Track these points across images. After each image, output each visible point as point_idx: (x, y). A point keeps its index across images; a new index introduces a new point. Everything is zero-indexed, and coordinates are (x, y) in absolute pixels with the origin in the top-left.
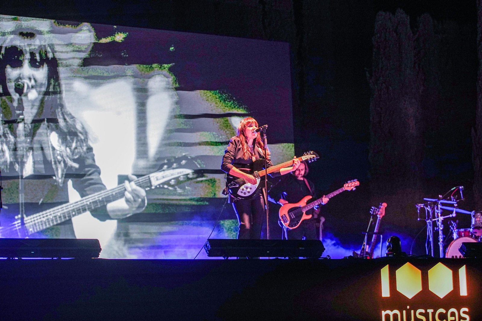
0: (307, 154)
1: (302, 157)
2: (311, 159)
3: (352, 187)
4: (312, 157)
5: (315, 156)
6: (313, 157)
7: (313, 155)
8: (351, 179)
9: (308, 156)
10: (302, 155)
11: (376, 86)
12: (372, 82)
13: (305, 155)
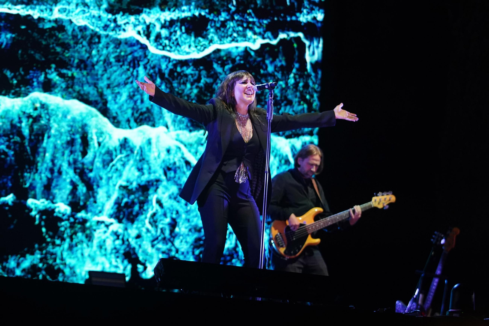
3: (385, 204)
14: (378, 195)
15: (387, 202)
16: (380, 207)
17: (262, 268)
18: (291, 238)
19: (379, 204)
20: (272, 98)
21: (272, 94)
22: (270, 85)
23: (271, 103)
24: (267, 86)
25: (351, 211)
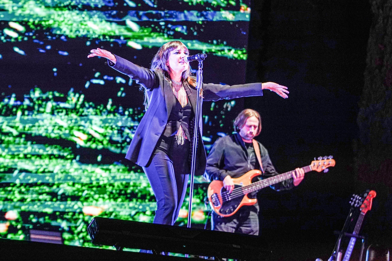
3: (324, 168)
8: (324, 154)
11: (381, 12)
12: (376, 4)
14: (319, 158)
15: (326, 166)
16: (319, 170)
17: (190, 227)
18: (227, 198)
19: (317, 168)
20: (201, 68)
21: (201, 65)
22: (200, 57)
23: (201, 73)
24: (197, 57)
25: (294, 173)
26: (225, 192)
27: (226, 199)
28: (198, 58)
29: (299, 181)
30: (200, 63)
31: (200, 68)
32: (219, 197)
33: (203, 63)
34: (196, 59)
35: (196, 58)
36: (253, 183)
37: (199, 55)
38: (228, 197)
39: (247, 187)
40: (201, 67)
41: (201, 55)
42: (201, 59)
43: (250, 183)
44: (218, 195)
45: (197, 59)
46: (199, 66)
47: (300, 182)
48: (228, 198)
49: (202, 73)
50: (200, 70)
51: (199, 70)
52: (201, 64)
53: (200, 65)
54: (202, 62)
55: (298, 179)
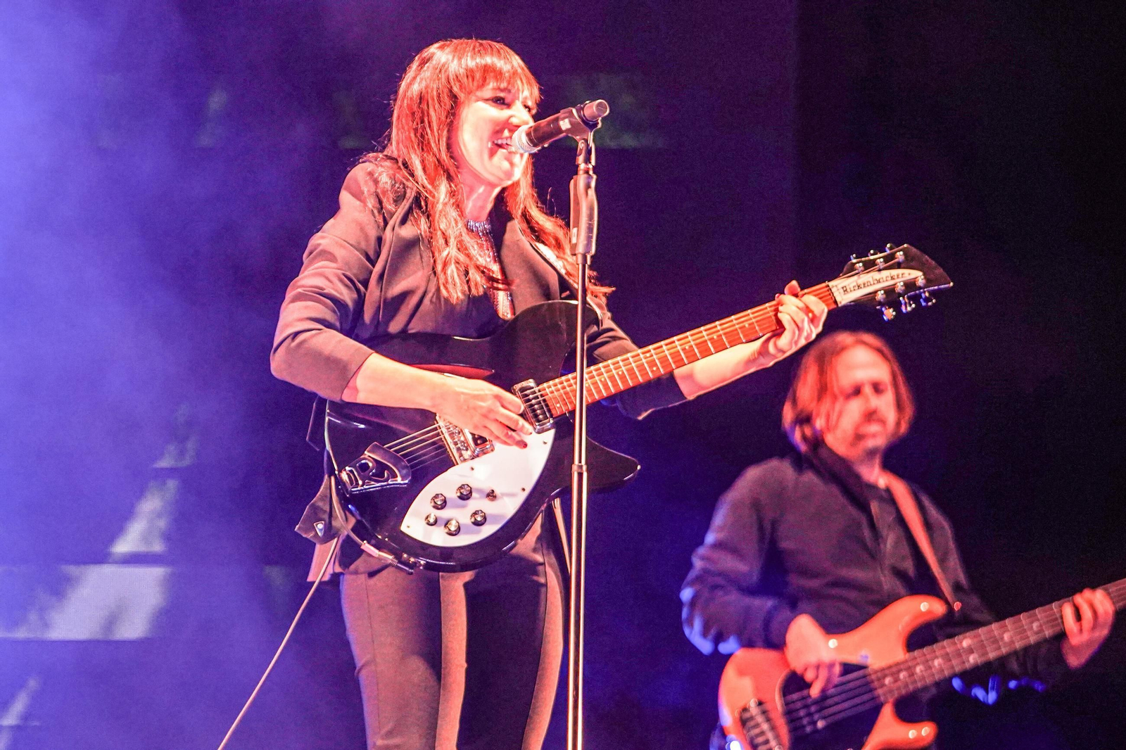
0: (869, 266)
1: (831, 284)
2: (892, 297)
4: (900, 287)
5: (917, 275)
6: (910, 285)
7: (906, 271)
9: (873, 276)
10: (837, 269)
13: (852, 268)
18: (805, 721)
20: (590, 166)
21: (589, 152)
22: (580, 117)
23: (588, 186)
24: (567, 120)
25: (1068, 611)
26: (795, 696)
27: (804, 727)
28: (571, 123)
29: (1089, 643)
30: (581, 145)
31: (582, 166)
32: (773, 715)
33: (594, 141)
34: (564, 128)
35: (565, 125)
36: (916, 653)
37: (574, 111)
38: (810, 715)
39: (894, 670)
40: (587, 160)
41: (583, 109)
42: (590, 124)
43: (900, 654)
44: (767, 706)
45: (569, 126)
46: (581, 159)
47: (1095, 646)
48: (814, 723)
49: (593, 184)
50: (587, 172)
51: (581, 172)
52: (588, 145)
53: (584, 152)
54: (591, 136)
55: (1085, 637)
